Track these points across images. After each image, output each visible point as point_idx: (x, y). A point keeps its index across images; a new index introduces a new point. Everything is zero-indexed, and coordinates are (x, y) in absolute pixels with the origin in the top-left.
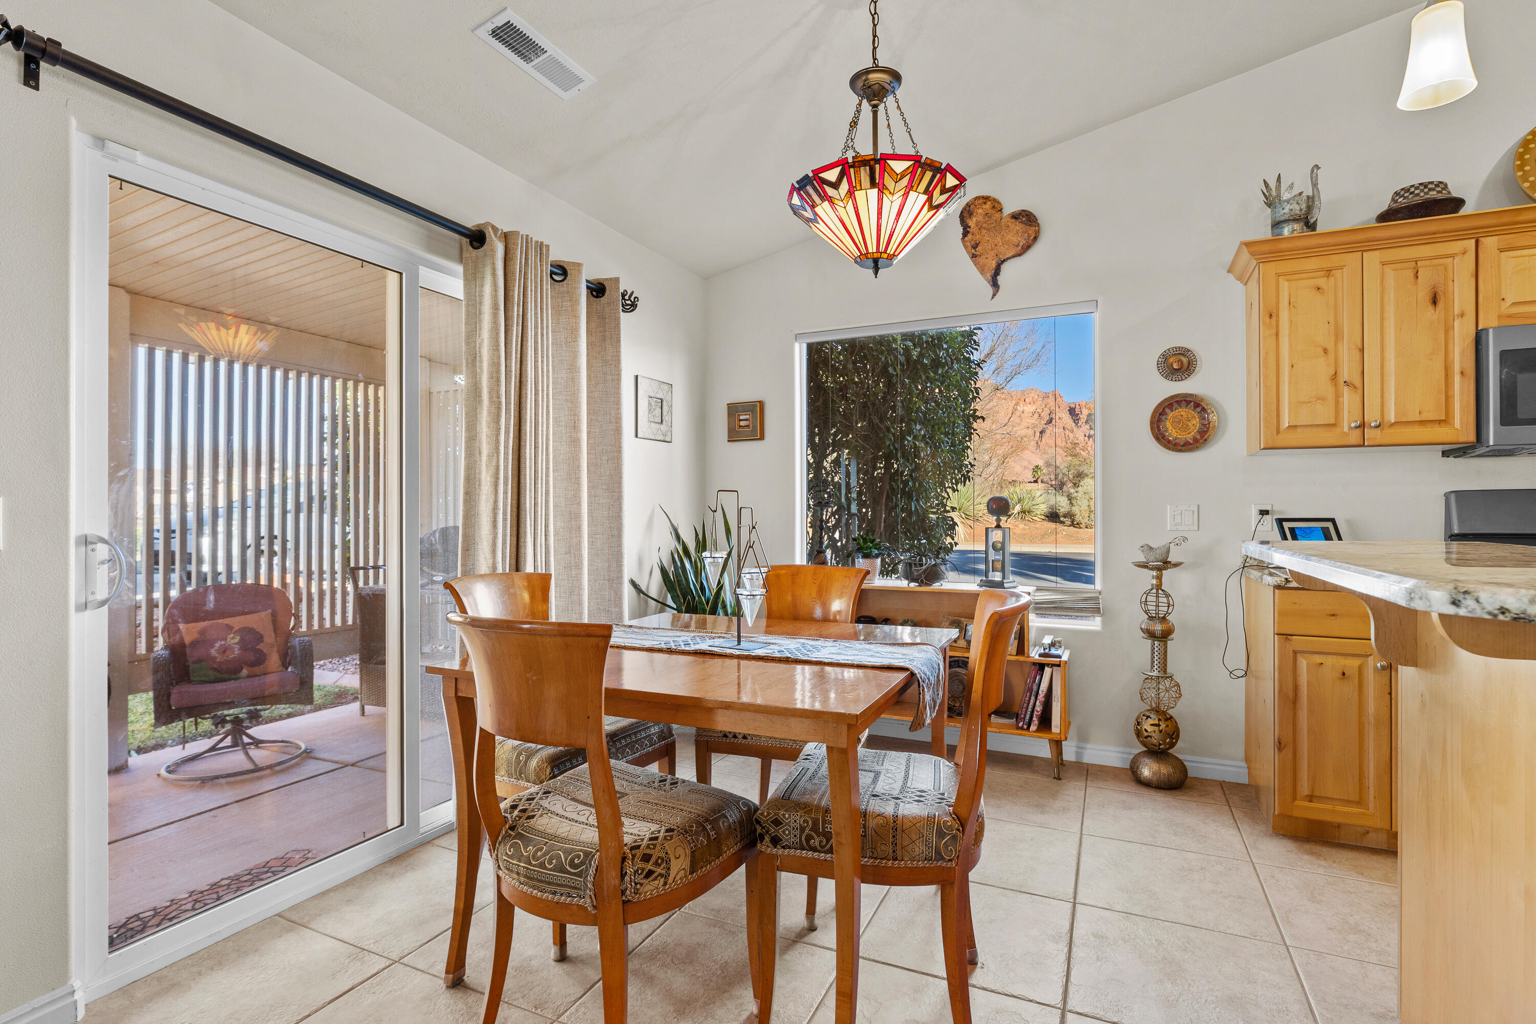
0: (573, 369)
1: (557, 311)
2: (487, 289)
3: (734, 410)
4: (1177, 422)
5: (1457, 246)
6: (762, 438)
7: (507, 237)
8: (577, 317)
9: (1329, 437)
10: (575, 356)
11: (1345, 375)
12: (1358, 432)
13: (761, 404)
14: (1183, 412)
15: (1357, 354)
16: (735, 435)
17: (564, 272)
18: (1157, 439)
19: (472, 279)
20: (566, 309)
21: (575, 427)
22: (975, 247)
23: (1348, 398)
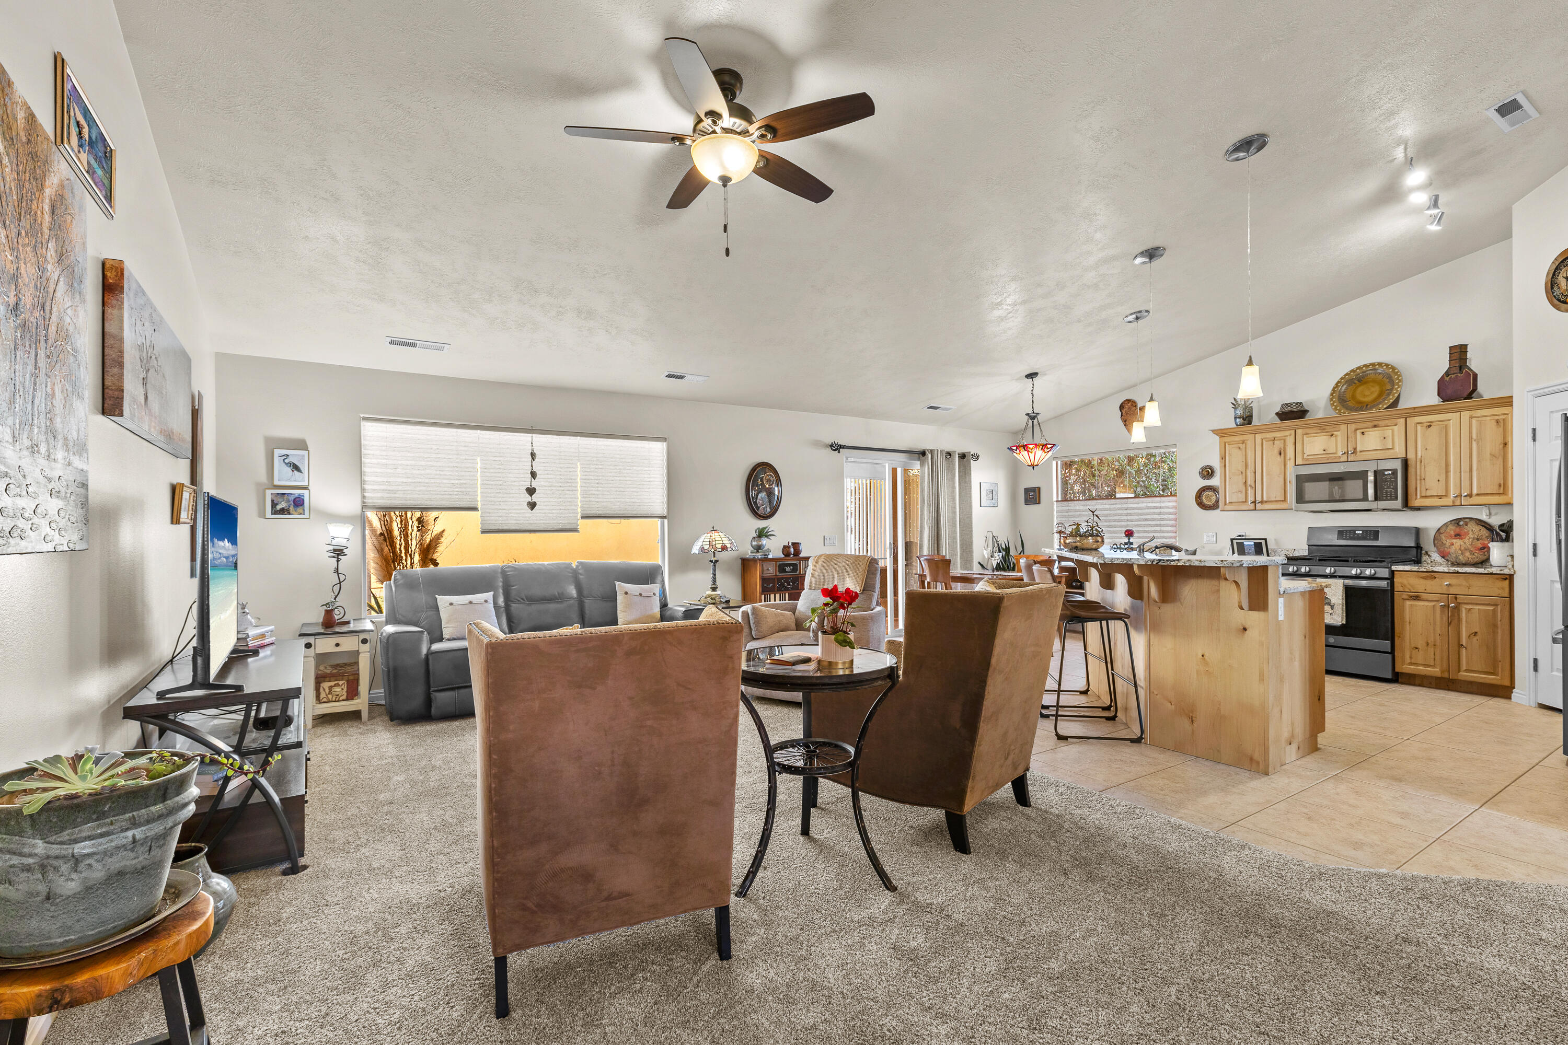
0: (954, 487)
1: (948, 468)
2: (926, 469)
3: (1027, 491)
4: (1207, 497)
5: (1287, 433)
6: (1039, 503)
7: (931, 451)
8: (954, 469)
9: (1244, 507)
10: (954, 483)
11: (1249, 482)
12: (1253, 505)
13: (1039, 488)
14: (1209, 493)
15: (1253, 474)
16: (1028, 501)
17: (950, 455)
18: (1198, 504)
19: (922, 465)
20: (951, 469)
21: (955, 507)
22: (1125, 421)
23: (1250, 492)
